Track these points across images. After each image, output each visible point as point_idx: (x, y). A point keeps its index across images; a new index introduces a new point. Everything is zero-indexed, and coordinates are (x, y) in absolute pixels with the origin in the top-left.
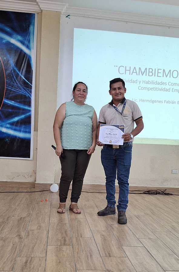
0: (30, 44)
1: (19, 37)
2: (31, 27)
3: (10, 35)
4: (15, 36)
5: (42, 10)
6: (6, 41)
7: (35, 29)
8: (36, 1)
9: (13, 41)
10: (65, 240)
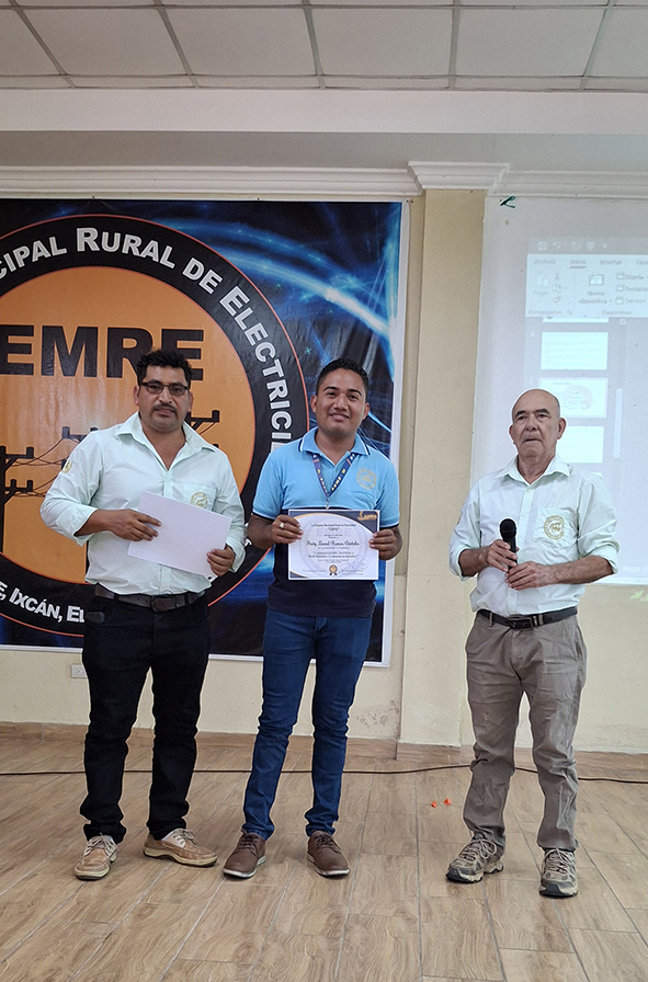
0: (387, 299)
1: (352, 282)
2: (390, 247)
3: (322, 275)
4: (338, 276)
5: (424, 191)
6: (310, 295)
7: (402, 250)
8: (405, 165)
9: (332, 294)
10: (549, 936)
